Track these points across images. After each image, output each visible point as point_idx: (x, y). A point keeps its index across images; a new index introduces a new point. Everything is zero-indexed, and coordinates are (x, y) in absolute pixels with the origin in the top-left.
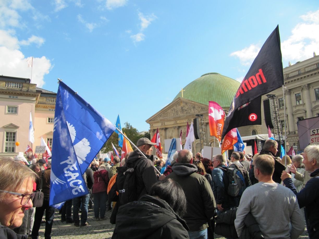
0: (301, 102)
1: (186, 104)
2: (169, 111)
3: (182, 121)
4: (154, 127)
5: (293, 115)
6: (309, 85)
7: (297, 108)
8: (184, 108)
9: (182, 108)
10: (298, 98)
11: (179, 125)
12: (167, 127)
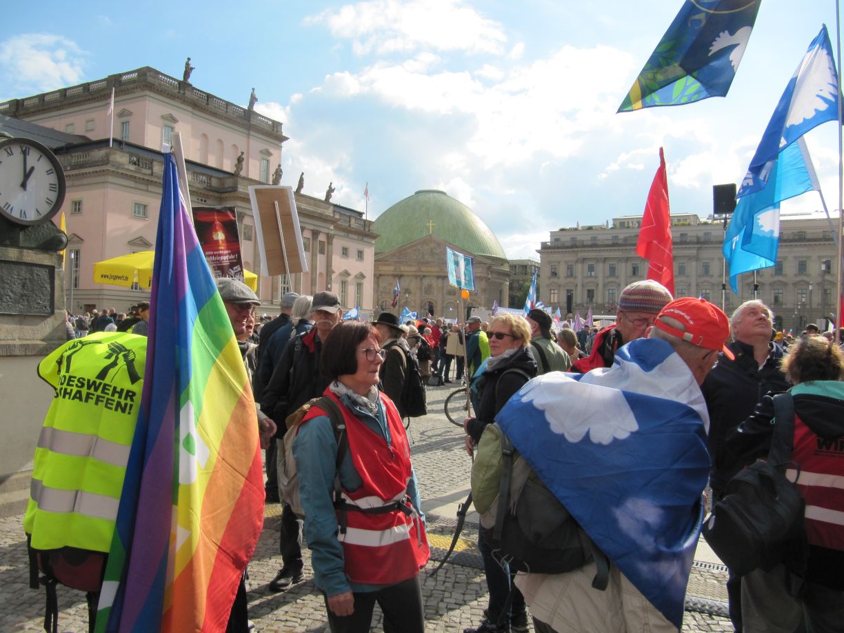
0: (593, 273)
1: (439, 244)
2: (409, 250)
3: (430, 269)
4: (380, 270)
5: (583, 286)
6: (605, 259)
7: (589, 280)
8: (435, 251)
9: (432, 250)
10: (591, 268)
11: (424, 274)
12: (403, 273)
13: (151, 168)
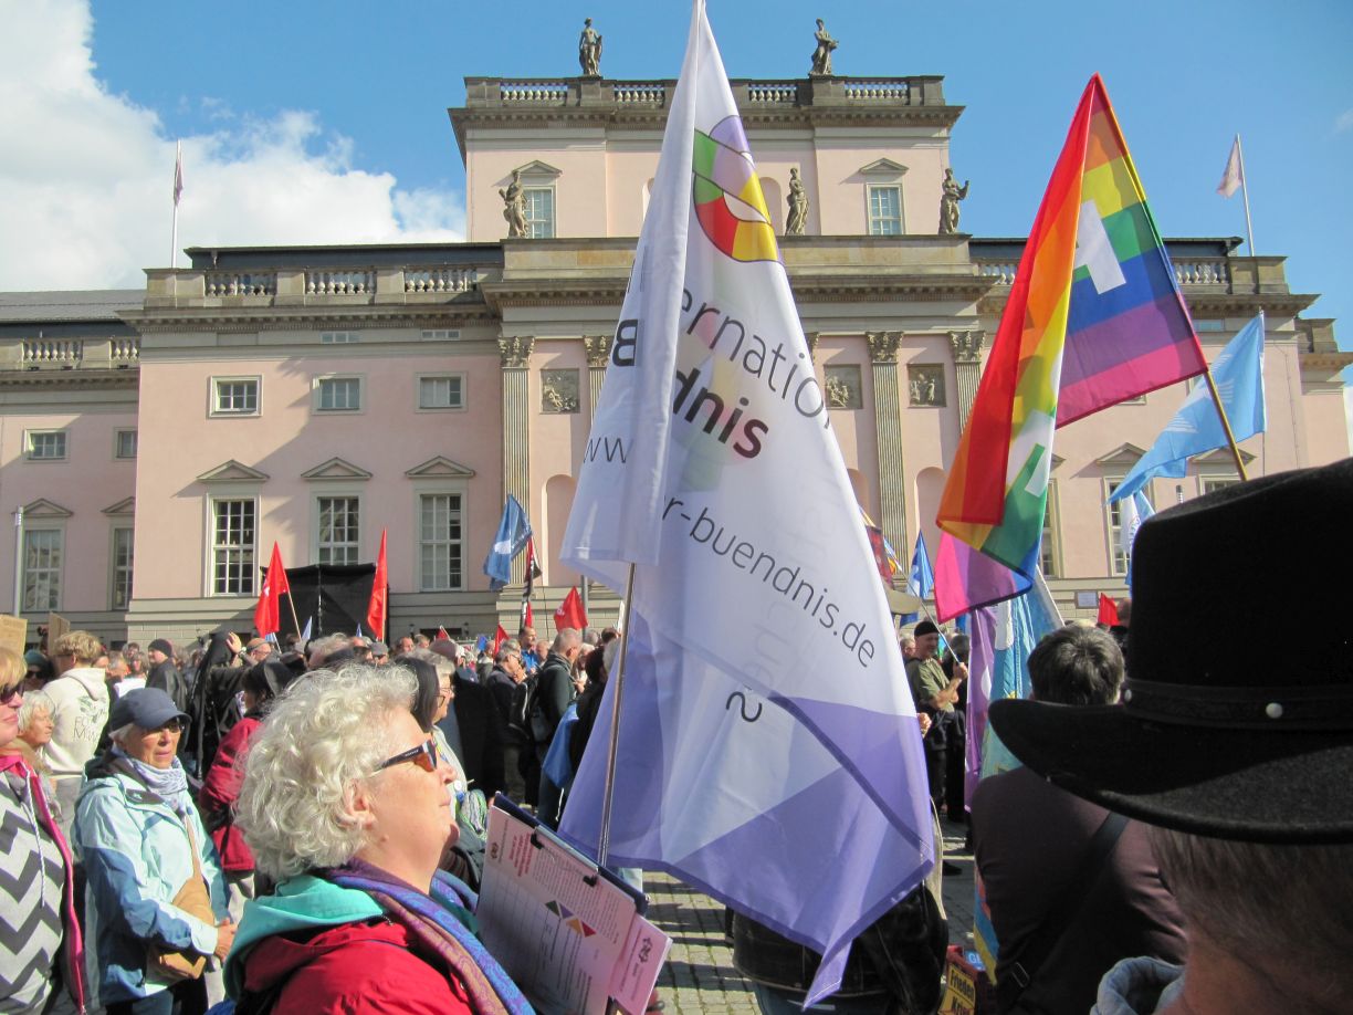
13: (273, 290)
